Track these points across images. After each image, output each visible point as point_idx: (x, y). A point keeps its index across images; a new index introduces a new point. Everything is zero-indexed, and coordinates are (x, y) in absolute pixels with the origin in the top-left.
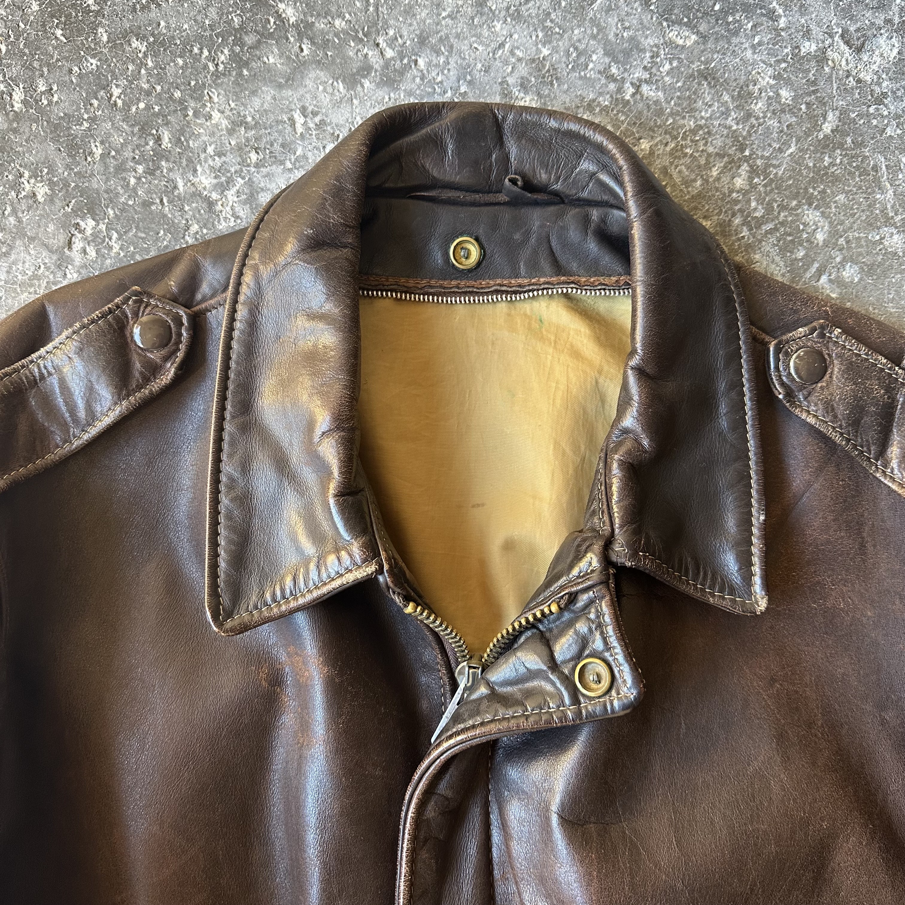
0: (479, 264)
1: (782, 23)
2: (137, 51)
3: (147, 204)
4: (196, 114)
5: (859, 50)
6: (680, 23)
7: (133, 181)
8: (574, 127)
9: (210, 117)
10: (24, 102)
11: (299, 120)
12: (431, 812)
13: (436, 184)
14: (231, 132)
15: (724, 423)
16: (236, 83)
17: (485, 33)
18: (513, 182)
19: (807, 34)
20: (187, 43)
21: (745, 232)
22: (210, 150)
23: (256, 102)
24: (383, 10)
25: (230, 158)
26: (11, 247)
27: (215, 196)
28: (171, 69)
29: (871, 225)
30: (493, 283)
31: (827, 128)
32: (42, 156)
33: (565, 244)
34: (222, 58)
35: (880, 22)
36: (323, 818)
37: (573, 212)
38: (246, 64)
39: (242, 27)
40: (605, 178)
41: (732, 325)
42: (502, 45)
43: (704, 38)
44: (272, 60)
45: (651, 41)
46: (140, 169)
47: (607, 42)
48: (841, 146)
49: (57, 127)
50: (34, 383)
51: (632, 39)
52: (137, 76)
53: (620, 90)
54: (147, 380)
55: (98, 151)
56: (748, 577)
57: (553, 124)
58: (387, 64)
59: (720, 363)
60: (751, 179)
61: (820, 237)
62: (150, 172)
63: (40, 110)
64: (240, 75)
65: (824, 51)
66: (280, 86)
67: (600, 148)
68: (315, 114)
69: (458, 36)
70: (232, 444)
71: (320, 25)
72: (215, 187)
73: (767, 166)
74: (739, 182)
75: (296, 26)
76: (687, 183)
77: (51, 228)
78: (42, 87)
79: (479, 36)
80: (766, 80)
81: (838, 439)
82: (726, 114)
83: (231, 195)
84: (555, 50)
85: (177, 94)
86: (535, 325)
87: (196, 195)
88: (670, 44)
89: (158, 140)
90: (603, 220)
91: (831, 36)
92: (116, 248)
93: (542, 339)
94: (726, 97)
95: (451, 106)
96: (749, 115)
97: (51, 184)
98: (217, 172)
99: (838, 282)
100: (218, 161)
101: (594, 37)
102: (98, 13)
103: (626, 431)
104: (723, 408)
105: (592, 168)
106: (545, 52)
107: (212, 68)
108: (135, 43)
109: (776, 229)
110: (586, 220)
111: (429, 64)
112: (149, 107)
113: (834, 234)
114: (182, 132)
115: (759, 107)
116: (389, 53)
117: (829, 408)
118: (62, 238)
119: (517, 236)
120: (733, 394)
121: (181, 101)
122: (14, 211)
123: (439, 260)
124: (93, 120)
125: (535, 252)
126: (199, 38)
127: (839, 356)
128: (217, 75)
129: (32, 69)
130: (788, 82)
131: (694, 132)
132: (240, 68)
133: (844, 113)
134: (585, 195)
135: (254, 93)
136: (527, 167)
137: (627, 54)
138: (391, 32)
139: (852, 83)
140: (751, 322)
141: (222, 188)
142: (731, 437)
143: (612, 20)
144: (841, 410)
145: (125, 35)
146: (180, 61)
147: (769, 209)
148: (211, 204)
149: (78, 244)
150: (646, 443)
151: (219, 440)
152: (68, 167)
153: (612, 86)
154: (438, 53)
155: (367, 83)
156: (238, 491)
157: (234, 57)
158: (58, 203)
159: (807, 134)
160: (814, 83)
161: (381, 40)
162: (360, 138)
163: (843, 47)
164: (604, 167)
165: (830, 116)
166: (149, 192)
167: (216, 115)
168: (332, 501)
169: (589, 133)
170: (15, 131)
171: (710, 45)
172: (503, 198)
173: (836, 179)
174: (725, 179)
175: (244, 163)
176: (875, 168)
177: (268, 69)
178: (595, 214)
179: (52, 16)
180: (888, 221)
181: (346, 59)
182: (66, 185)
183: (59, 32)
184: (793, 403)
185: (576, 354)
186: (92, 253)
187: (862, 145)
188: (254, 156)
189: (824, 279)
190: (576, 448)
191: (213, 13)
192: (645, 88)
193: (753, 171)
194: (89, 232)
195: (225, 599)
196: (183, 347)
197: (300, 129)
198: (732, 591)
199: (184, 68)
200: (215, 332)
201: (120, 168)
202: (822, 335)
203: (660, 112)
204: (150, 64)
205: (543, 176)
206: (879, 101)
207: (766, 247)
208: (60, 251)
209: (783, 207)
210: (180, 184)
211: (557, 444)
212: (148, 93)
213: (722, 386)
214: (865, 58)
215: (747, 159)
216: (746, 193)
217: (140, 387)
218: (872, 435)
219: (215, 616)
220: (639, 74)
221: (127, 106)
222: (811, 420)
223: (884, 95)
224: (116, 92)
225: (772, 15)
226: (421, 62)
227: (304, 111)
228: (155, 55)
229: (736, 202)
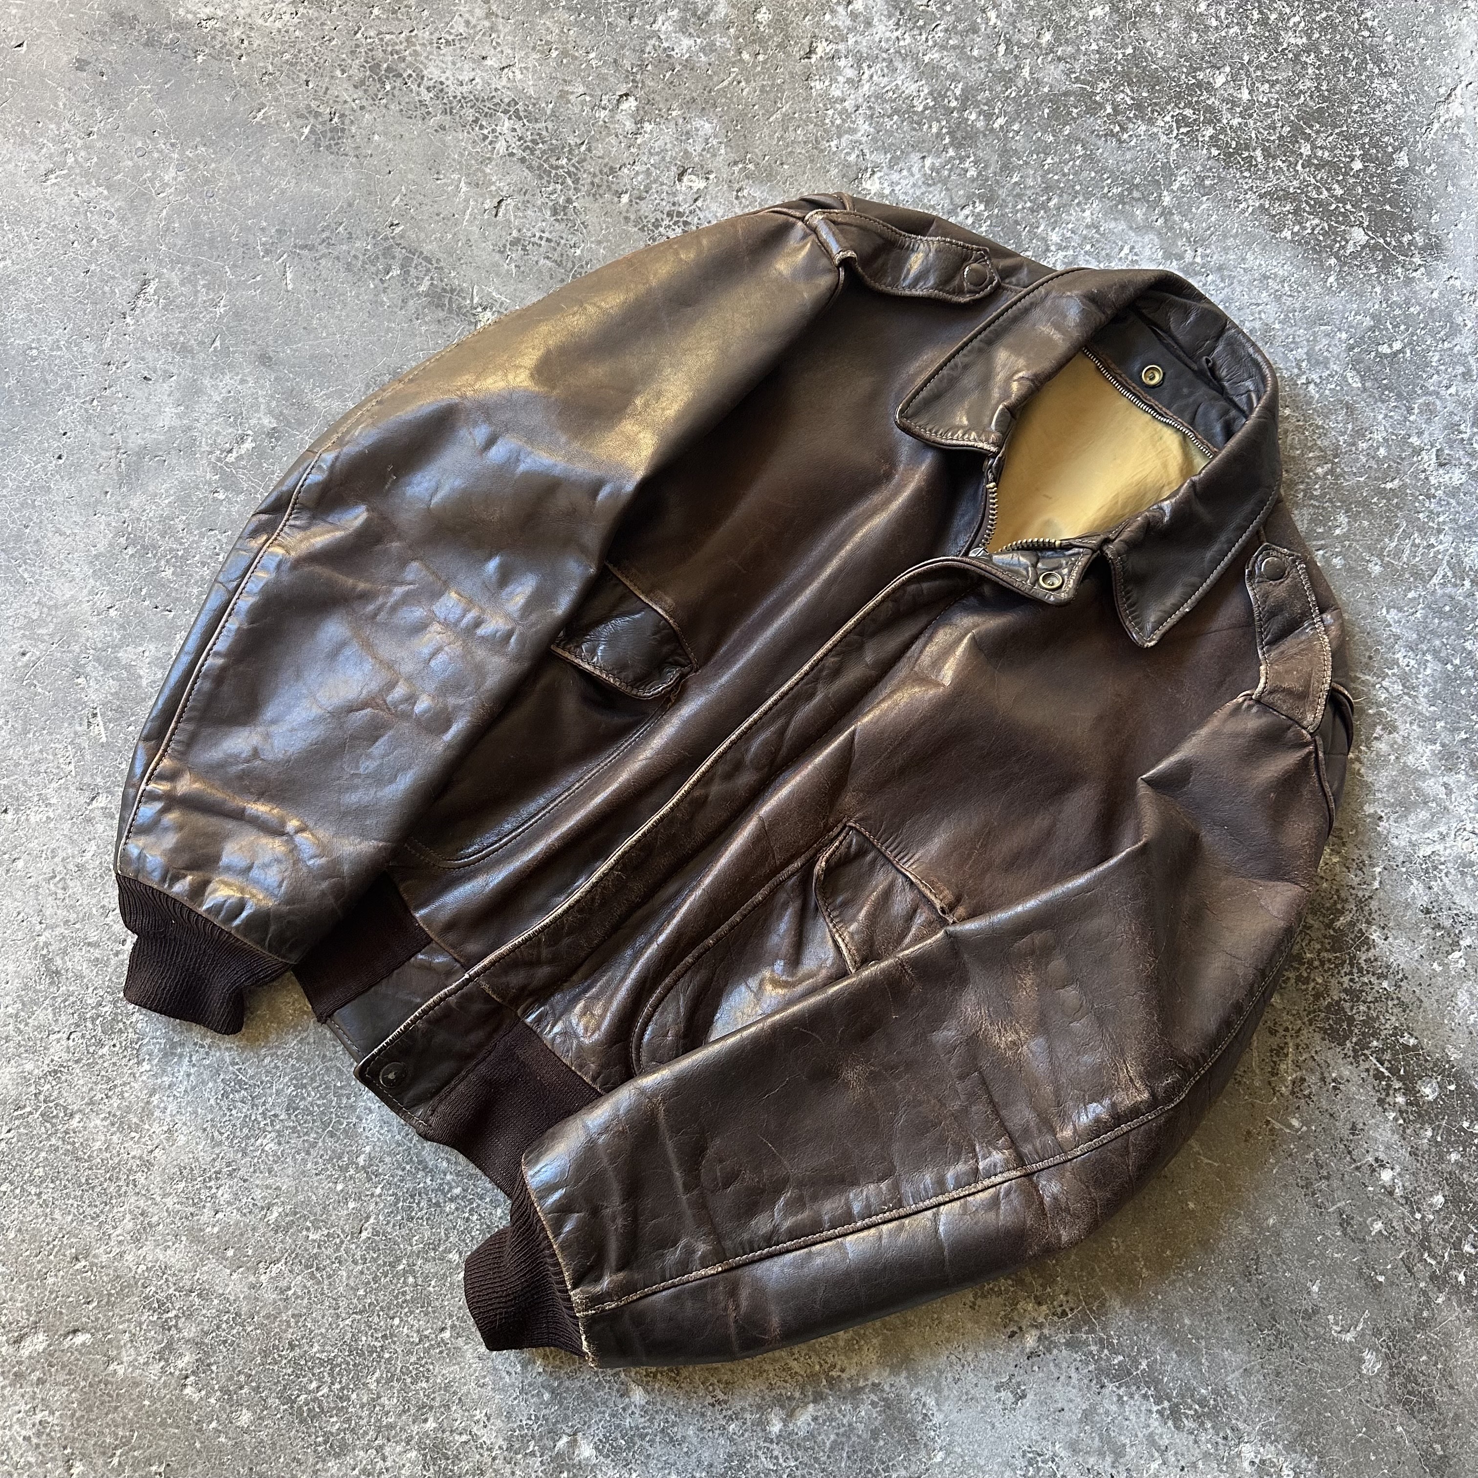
0: (1154, 386)
1: (1412, 418)
2: (1077, 151)
3: (1017, 223)
4: (1079, 204)
5: (1441, 465)
6: (1359, 372)
7: (1020, 207)
8: (1260, 359)
9: (1084, 211)
10: (1001, 127)
11: (1126, 250)
12: (912, 588)
13: (1168, 331)
14: (1088, 227)
15: (1209, 555)
16: (1111, 208)
17: (1255, 292)
18: (1208, 361)
19: (1420, 434)
20: (1104, 169)
21: (1301, 495)
22: (1070, 226)
23: (1112, 225)
24: (1214, 238)
25: (1076, 237)
26: (934, 184)
27: (1053, 248)
28: (1085, 174)
29: (1369, 549)
30: (1153, 402)
31: (1389, 486)
32: (987, 157)
33: (1205, 414)
34: (1115, 191)
35: (1464, 461)
36: (859, 546)
37: (1223, 403)
38: (1124, 204)
39: (1137, 185)
40: (1254, 396)
41: (1255, 513)
42: (1258, 305)
43: (1365, 389)
44: (1138, 212)
45: (1335, 367)
46: (1029, 204)
47: (1313, 349)
48: (1389, 500)
49: (1006, 151)
50: (902, 247)
51: (1326, 358)
52: (1066, 163)
53: (1298, 376)
54: (953, 293)
55: (1015, 179)
56: (1155, 628)
57: (1251, 350)
58: (1192, 264)
59: (1232, 526)
60: (1327, 474)
61: (1338, 532)
62: (1032, 210)
63: (1005, 136)
64: (1117, 206)
65: (1422, 449)
66: (1131, 228)
67: (1264, 378)
68: (1136, 254)
69: (1240, 281)
70: (969, 351)
71: (1177, 218)
72: (1057, 244)
73: (1341, 475)
74: (1319, 470)
75: (1164, 208)
76: (1293, 447)
77: (961, 192)
78: (1016, 127)
79: (1250, 290)
80: (1378, 437)
81: (1256, 614)
82: (1343, 434)
83: (1061, 254)
84: (1283, 330)
85: (1078, 188)
86: (1156, 437)
87: (1044, 240)
88: (1345, 378)
89: (1049, 199)
90: (1234, 419)
91: (1432, 446)
92: (984, 229)
93: (1154, 446)
94: (1350, 426)
95: (1209, 302)
96: (1354, 444)
97: (979, 174)
98: (1064, 238)
99: (1327, 561)
100: (1069, 234)
101: (1308, 341)
102: (1074, 119)
103: (1161, 508)
104: (1216, 548)
105: (1252, 388)
106: (1277, 326)
107: (1106, 190)
108: (1079, 147)
109: (1318, 507)
110: (1227, 412)
111: (1213, 282)
112: (1058, 181)
113: (1346, 537)
114: (1064, 206)
115: (1363, 445)
116: (1198, 260)
117: (1266, 596)
118: (962, 202)
119: (1185, 391)
120: (1225, 546)
121: (1077, 192)
122: (951, 170)
123: (1136, 368)
124: (1026, 163)
125: (1187, 406)
126: (1112, 172)
127: (1294, 578)
128: (1105, 196)
129: (1019, 116)
130: (1389, 447)
131: (1318, 427)
132: (1119, 203)
133: (1405, 486)
134: (1236, 399)
135: (1115, 219)
136: (1219, 362)
137: (1318, 363)
138: (1208, 251)
139: (1423, 476)
140: (1265, 524)
141: (1060, 248)
142: (1206, 564)
143: (1325, 341)
144: (1271, 601)
145: (1078, 140)
146: (1093, 174)
147: (1323, 495)
148: (1048, 250)
149: (967, 211)
150: (1166, 519)
151: (966, 344)
152: (995, 174)
153: (1296, 371)
154: (1223, 280)
155: (1175, 263)
156: (955, 374)
157: (1121, 195)
158: (975, 185)
159: (1376, 479)
160: (1402, 459)
161: (1200, 250)
162: (1156, 274)
163: (1434, 457)
164: (1257, 391)
165: (1396, 482)
166: (1022, 218)
167: (1087, 213)
168: (1001, 407)
169: (1264, 366)
170: (985, 135)
171: (1365, 395)
172: (1195, 367)
173: (1371, 512)
174: (1313, 463)
175: (1081, 246)
176: (1397, 526)
177: (1133, 215)
178: (1233, 413)
179: (1050, 101)
180: (1380, 556)
181: (1174, 243)
182: (987, 180)
183: (1047, 111)
184: (1250, 579)
185: (1165, 466)
186: (970, 221)
187: (1401, 509)
188: (1088, 247)
189: (1321, 552)
190: (1124, 506)
191: (1129, 167)
192: (1312, 387)
193: (1331, 472)
194: (977, 210)
195: (910, 411)
196: (982, 294)
197: (1122, 254)
198: (1141, 629)
199: (1093, 179)
200: (1001, 302)
201: (1019, 196)
202: (1294, 561)
203: (1309, 403)
204: (1077, 163)
205: (1223, 373)
206: (1429, 497)
207: (1305, 511)
208: (956, 206)
209: (1330, 501)
210: (1042, 228)
211: (1117, 496)
212: (1064, 175)
213: (1223, 538)
214: (1441, 471)
215: (1333, 463)
216: (1318, 477)
217: (948, 292)
218: (1275, 626)
219: (902, 411)
220: (1315, 377)
221: (1048, 171)
222: (1251, 593)
223: (1434, 497)
224: (1049, 160)
225: (1410, 410)
226: (1210, 277)
227: (1132, 248)
228: (1084, 161)
229: (1309, 477)
